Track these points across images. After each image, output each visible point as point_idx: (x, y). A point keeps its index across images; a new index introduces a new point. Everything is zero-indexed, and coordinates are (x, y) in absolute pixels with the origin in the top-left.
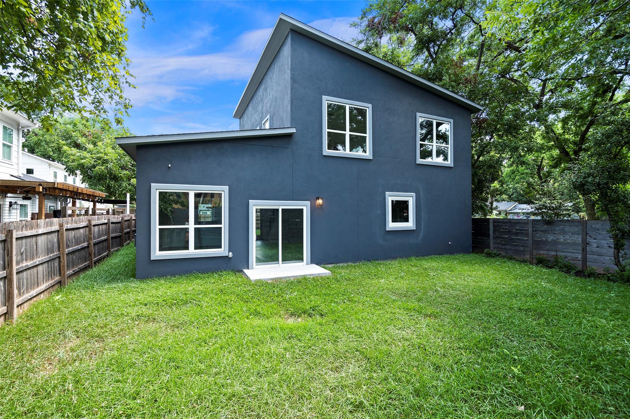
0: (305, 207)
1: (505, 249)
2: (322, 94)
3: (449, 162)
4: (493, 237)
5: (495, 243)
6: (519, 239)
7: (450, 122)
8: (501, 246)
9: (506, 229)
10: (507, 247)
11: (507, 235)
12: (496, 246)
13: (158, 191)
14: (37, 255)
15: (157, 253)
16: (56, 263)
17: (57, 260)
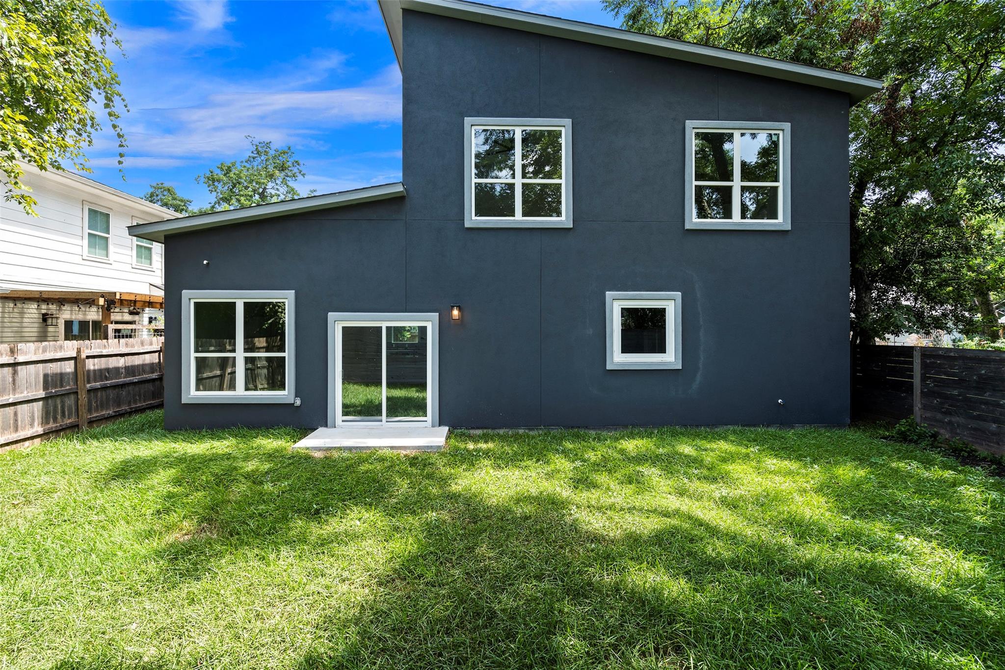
0: (430, 322)
1: (950, 423)
2: (463, 115)
3: (780, 219)
4: (922, 392)
5: (925, 407)
6: (986, 403)
7: (783, 130)
8: (939, 416)
9: (954, 375)
10: (955, 419)
11: (955, 389)
12: (928, 415)
13: (192, 302)
14: (14, 390)
15: (192, 393)
16: (70, 401)
17: (72, 397)
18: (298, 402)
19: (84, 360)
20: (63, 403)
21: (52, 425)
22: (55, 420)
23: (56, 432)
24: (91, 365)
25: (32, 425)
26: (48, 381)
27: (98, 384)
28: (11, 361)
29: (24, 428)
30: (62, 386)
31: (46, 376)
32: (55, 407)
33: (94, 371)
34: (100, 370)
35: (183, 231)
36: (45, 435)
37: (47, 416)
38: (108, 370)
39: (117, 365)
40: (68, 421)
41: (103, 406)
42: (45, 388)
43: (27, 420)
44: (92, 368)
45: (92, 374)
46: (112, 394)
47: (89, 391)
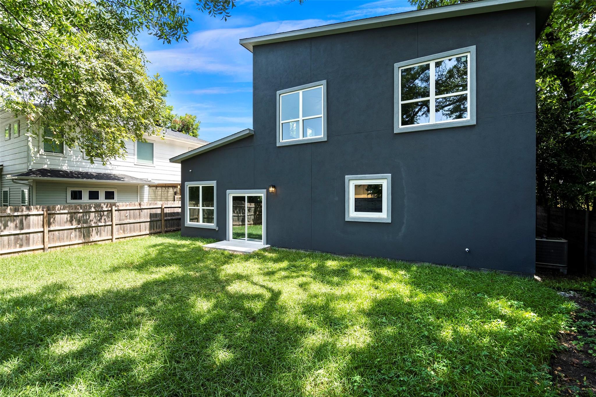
0: (263, 194)
3: (468, 118)
13: (188, 186)
14: (140, 218)
15: (188, 223)
16: (159, 223)
17: (160, 222)
18: (217, 229)
19: (163, 209)
20: (156, 224)
21: (152, 231)
22: (154, 229)
23: (155, 234)
24: (167, 211)
25: (145, 230)
26: (151, 215)
27: (169, 218)
28: (139, 208)
29: (143, 231)
30: (156, 218)
31: (150, 214)
32: (154, 225)
33: (169, 213)
34: (171, 213)
35: (185, 159)
36: (150, 234)
37: (151, 228)
38: (174, 213)
39: (178, 211)
40: (158, 230)
41: (171, 226)
42: (150, 218)
43: (144, 228)
44: (168, 212)
45: (168, 214)
46: (175, 221)
47: (165, 220)
